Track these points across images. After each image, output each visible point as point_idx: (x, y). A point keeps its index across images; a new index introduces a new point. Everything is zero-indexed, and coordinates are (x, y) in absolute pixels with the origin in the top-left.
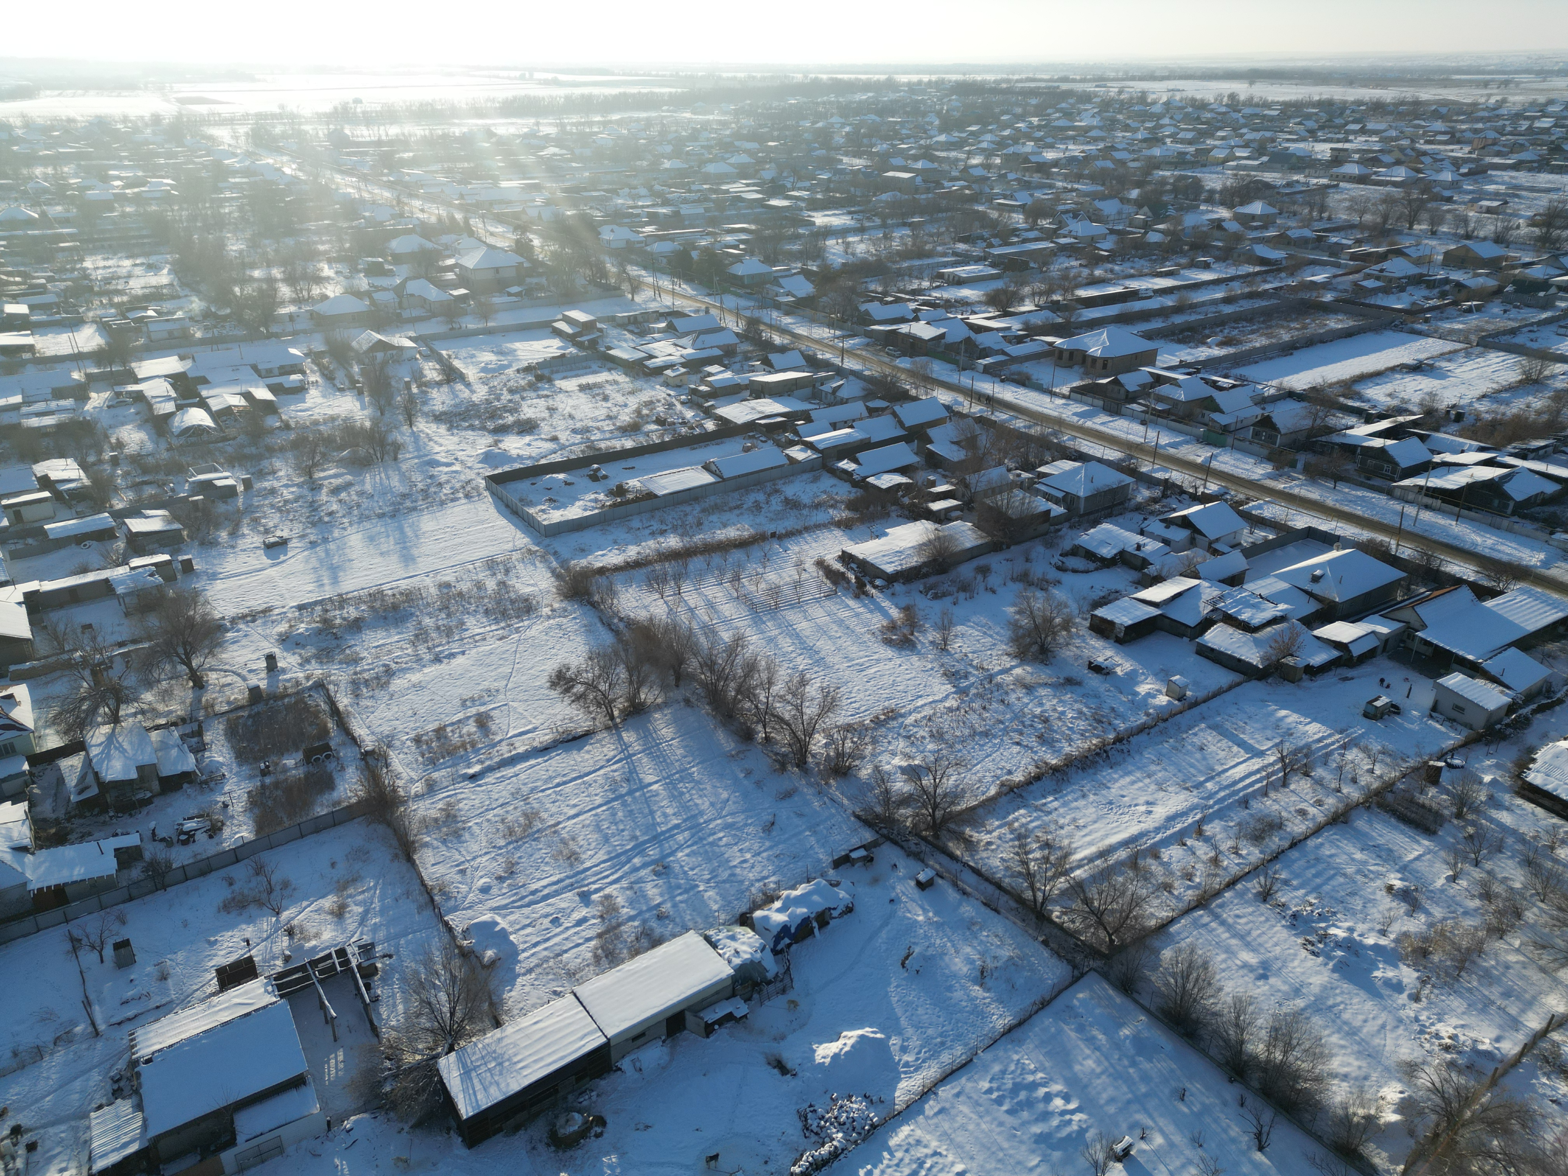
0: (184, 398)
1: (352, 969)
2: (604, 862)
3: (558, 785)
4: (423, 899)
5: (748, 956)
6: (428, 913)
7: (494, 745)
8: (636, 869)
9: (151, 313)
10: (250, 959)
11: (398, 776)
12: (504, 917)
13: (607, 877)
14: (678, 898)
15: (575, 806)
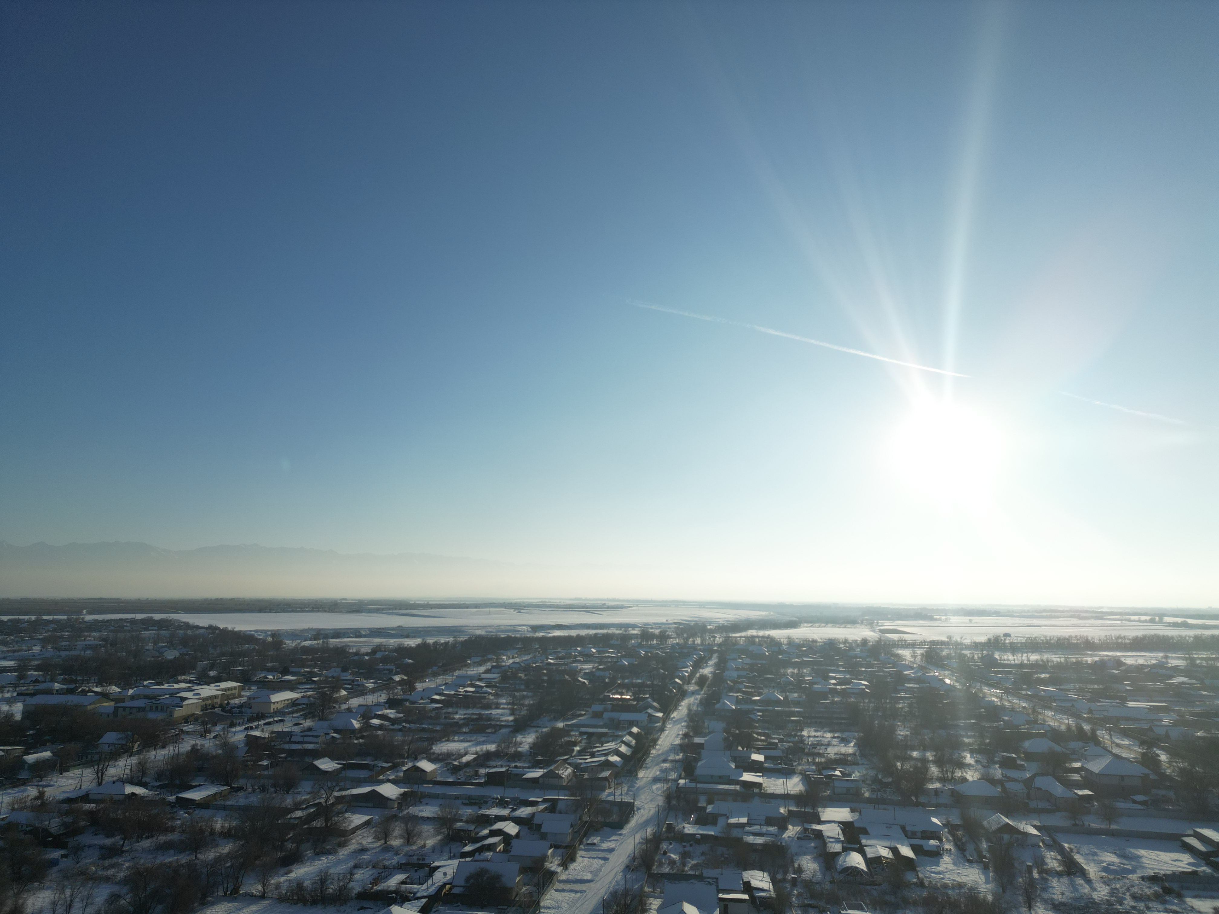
0: (849, 843)
9: (837, 773)
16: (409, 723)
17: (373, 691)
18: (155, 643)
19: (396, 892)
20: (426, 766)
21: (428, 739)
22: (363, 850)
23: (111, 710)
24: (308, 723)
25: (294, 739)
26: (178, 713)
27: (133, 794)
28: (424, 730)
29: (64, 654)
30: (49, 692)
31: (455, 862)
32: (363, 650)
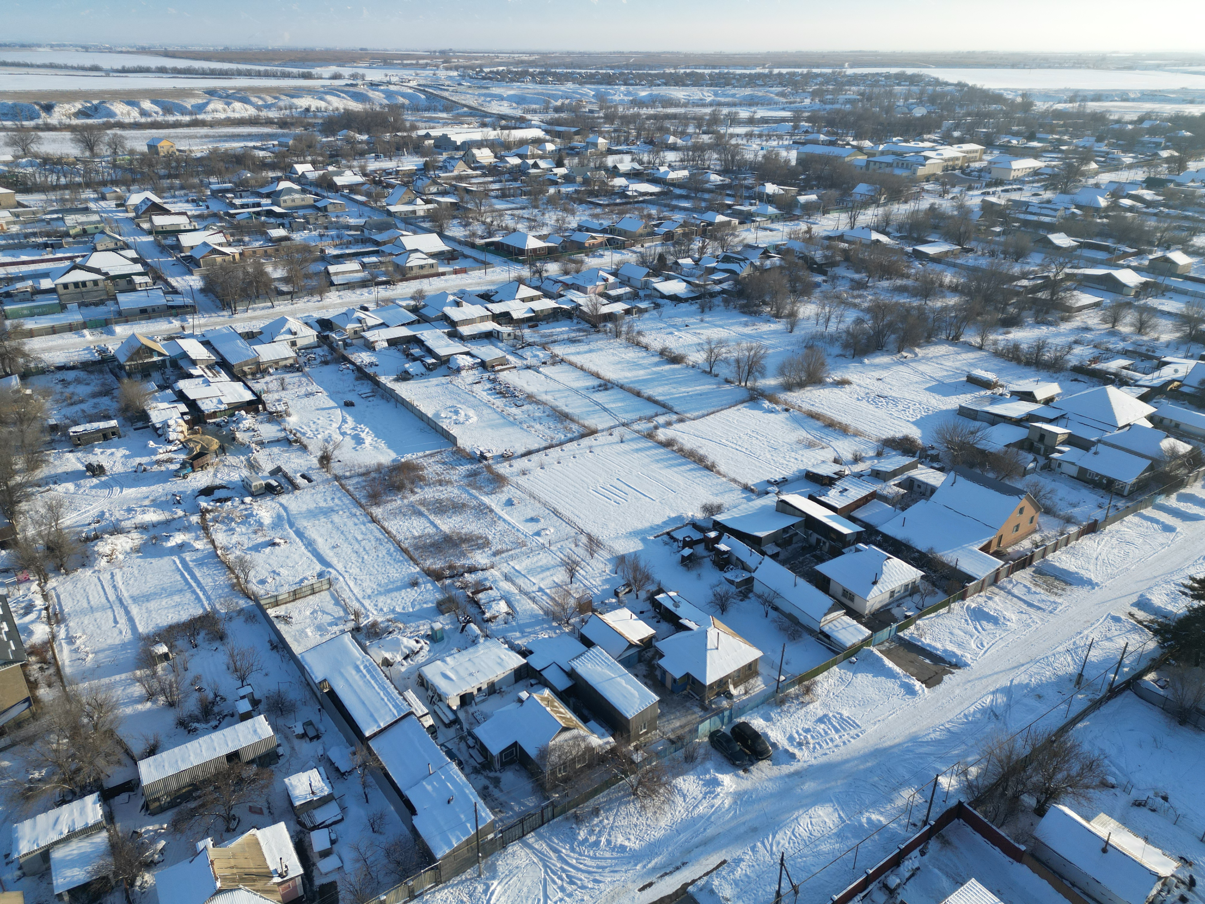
16: (1169, 207)
17: (1130, 167)
18: (906, 99)
19: (1116, 375)
20: (1179, 257)
21: (1188, 229)
22: (1087, 329)
23: (864, 164)
24: (1048, 195)
25: (1030, 209)
26: (922, 171)
27: (878, 241)
28: (1186, 218)
29: (828, 107)
30: (816, 142)
31: (1192, 363)
32: (1128, 118)
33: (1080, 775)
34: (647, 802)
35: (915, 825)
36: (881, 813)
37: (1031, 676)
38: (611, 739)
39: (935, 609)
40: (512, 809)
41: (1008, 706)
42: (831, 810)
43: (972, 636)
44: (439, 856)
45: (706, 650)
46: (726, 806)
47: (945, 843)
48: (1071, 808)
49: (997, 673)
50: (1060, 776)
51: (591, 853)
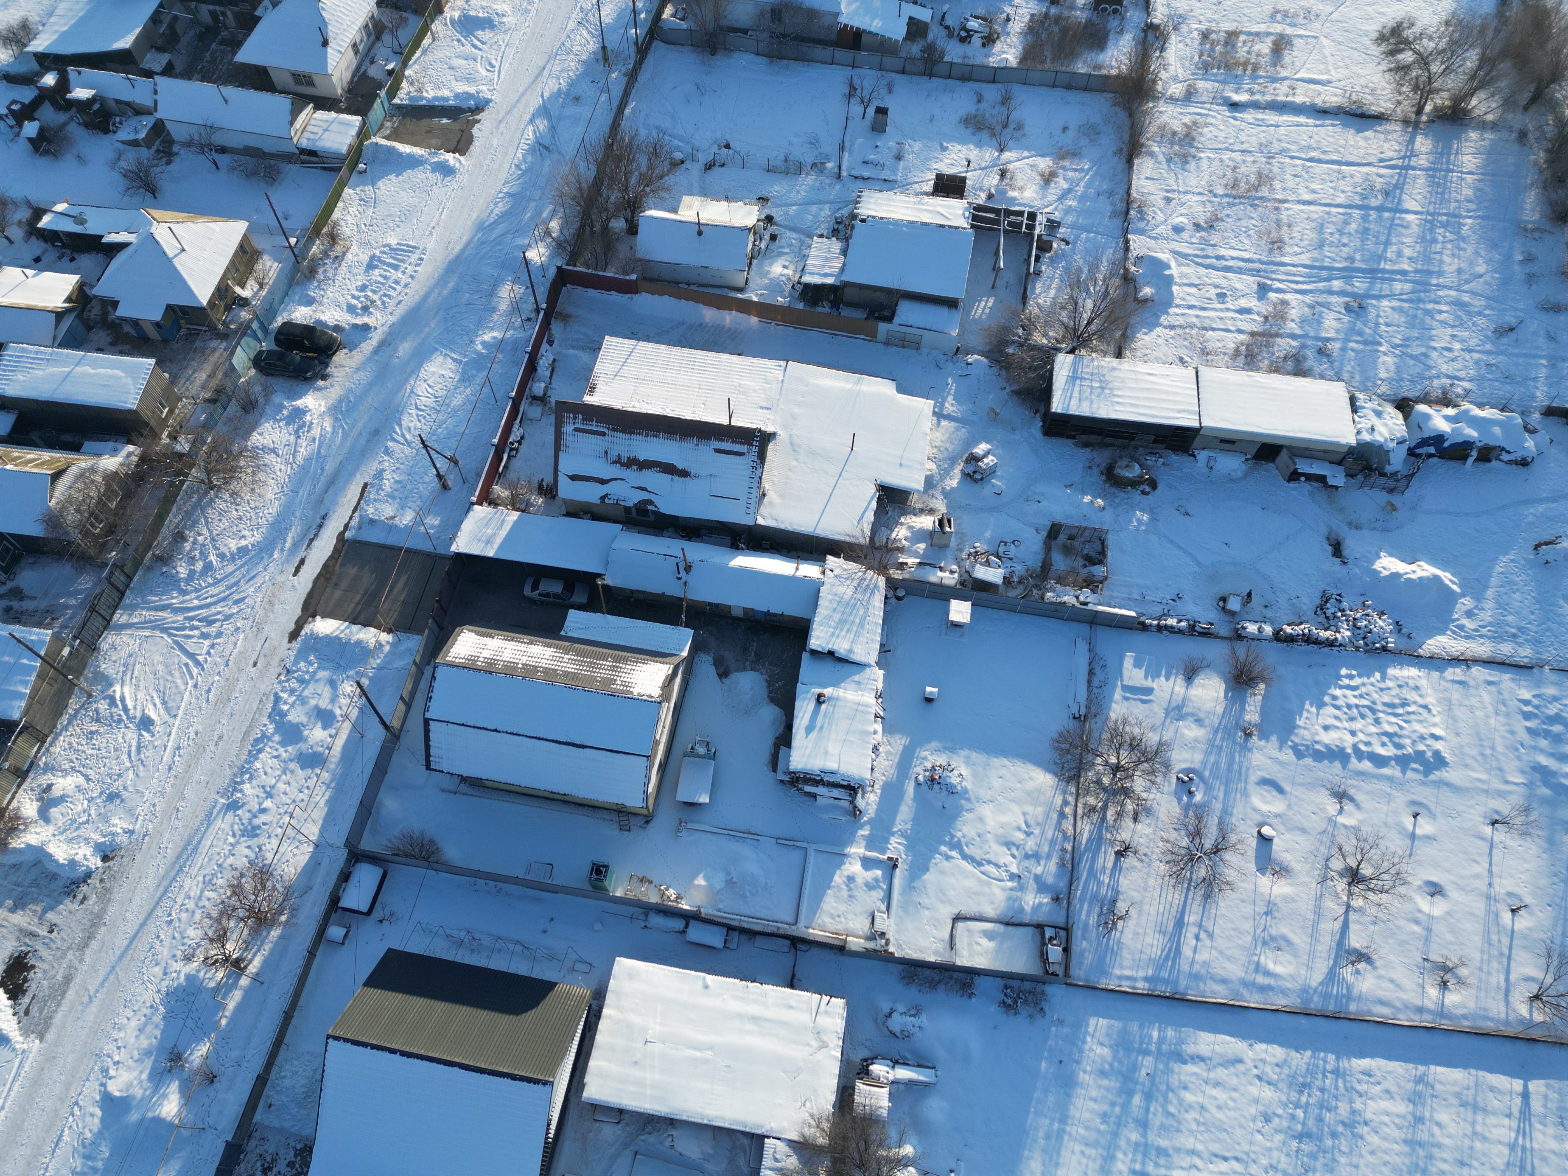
1: (1032, 236)
2: (1304, 266)
3: (1311, 160)
4: (1121, 206)
5: (1381, 440)
6: (1118, 222)
7: (1275, 80)
8: (1331, 292)
10: (963, 180)
11: (1165, 67)
12: (1180, 265)
13: (1297, 282)
14: (1352, 345)
15: (1314, 192)
33: (650, 167)
34: (234, 485)
35: (529, 319)
36: (492, 329)
37: (558, 78)
38: (131, 448)
39: (417, 44)
40: (67, 607)
41: (552, 128)
42: (441, 358)
43: (475, 60)
44: (16, 715)
45: (170, 260)
46: (329, 429)
47: (565, 318)
48: (656, 208)
49: (523, 94)
50: (633, 180)
51: (210, 580)
